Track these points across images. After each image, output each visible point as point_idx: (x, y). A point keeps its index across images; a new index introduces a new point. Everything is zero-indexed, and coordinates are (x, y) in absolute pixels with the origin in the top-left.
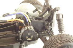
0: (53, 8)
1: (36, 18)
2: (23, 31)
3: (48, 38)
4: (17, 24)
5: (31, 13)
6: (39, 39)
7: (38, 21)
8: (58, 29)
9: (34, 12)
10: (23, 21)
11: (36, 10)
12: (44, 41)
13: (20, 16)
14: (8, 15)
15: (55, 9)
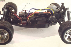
1: (57, 12)
2: (50, 18)
3: (62, 23)
4: (48, 14)
5: (55, 9)
6: (58, 23)
7: (58, 14)
9: (56, 9)
11: (57, 8)
12: (60, 24)
13: (49, 10)
14: (44, 10)
15: (67, 8)
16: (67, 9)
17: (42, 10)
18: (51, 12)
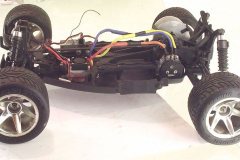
0: (214, 28)
1: (186, 43)
2: (161, 61)
3: (200, 77)
4: (154, 49)
5: (177, 31)
6: (186, 78)
7: (187, 47)
8: (218, 65)
9: (183, 32)
10: (164, 46)
11: (187, 29)
12: (194, 80)
14: (143, 34)
15: (217, 31)
16: (219, 32)
17: (138, 35)
18: (167, 41)
